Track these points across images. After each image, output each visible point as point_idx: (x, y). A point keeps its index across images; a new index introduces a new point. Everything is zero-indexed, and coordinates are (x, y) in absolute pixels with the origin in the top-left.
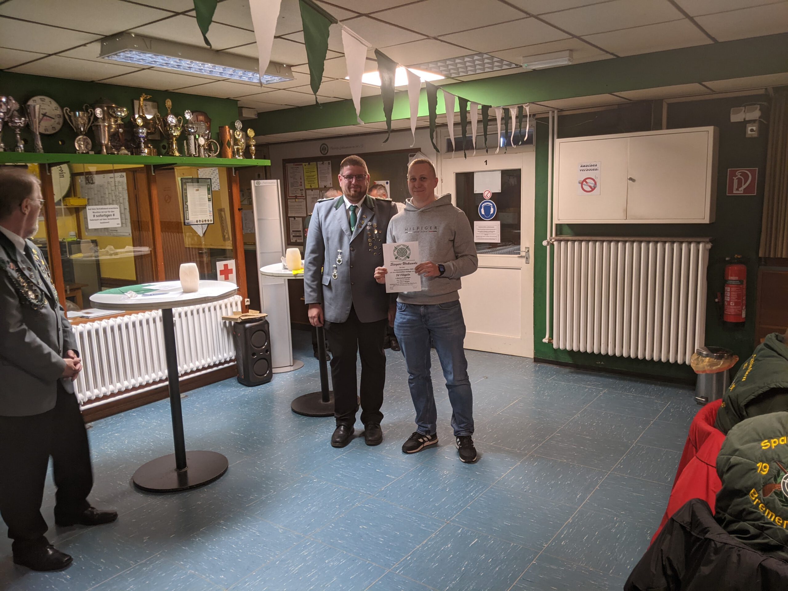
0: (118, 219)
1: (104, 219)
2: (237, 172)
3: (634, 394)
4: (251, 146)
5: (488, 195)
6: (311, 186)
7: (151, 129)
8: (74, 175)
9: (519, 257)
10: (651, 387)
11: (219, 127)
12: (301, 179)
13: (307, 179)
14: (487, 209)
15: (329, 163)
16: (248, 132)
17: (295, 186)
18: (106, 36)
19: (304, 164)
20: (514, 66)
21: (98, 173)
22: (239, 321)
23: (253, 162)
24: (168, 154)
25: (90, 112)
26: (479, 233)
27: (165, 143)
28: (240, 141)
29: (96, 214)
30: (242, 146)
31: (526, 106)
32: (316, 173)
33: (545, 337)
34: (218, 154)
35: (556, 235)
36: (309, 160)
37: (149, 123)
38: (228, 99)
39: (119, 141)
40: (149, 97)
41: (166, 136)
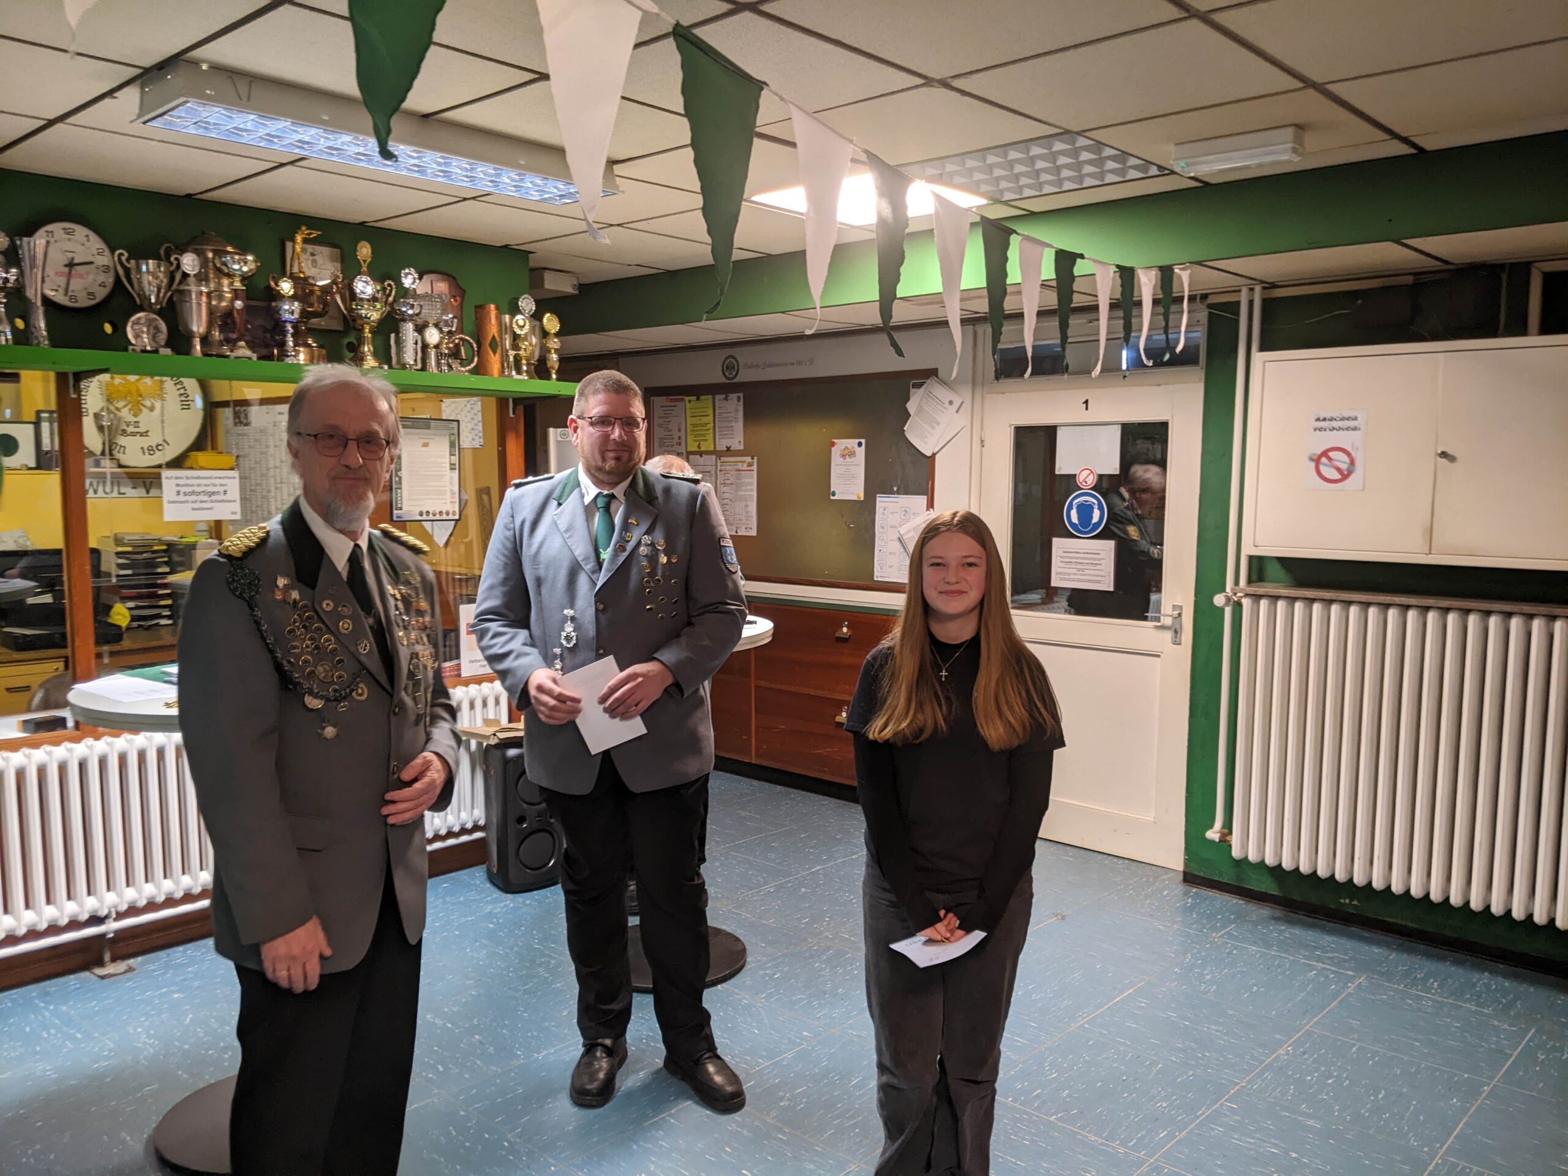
0: (234, 501)
1: (202, 502)
2: (519, 408)
3: (1436, 997)
4: (549, 351)
5: (1087, 480)
6: (699, 447)
7: (317, 305)
8: (212, 407)
9: (1157, 627)
10: (1483, 980)
11: (476, 307)
12: (679, 430)
13: (693, 431)
14: (1085, 511)
15: (739, 398)
16: (545, 321)
18: (145, 70)
19: (687, 399)
20: (1154, 171)
21: (264, 402)
22: (493, 741)
23: (553, 386)
25: (175, 263)
26: (1063, 565)
27: (352, 339)
28: (525, 340)
29: (183, 489)
30: (529, 352)
31: (1181, 269)
32: (711, 418)
33: (1211, 826)
34: (474, 368)
35: (1250, 581)
36: (697, 391)
37: (313, 293)
38: (506, 246)
39: (235, 328)
40: (315, 234)
41: (352, 323)
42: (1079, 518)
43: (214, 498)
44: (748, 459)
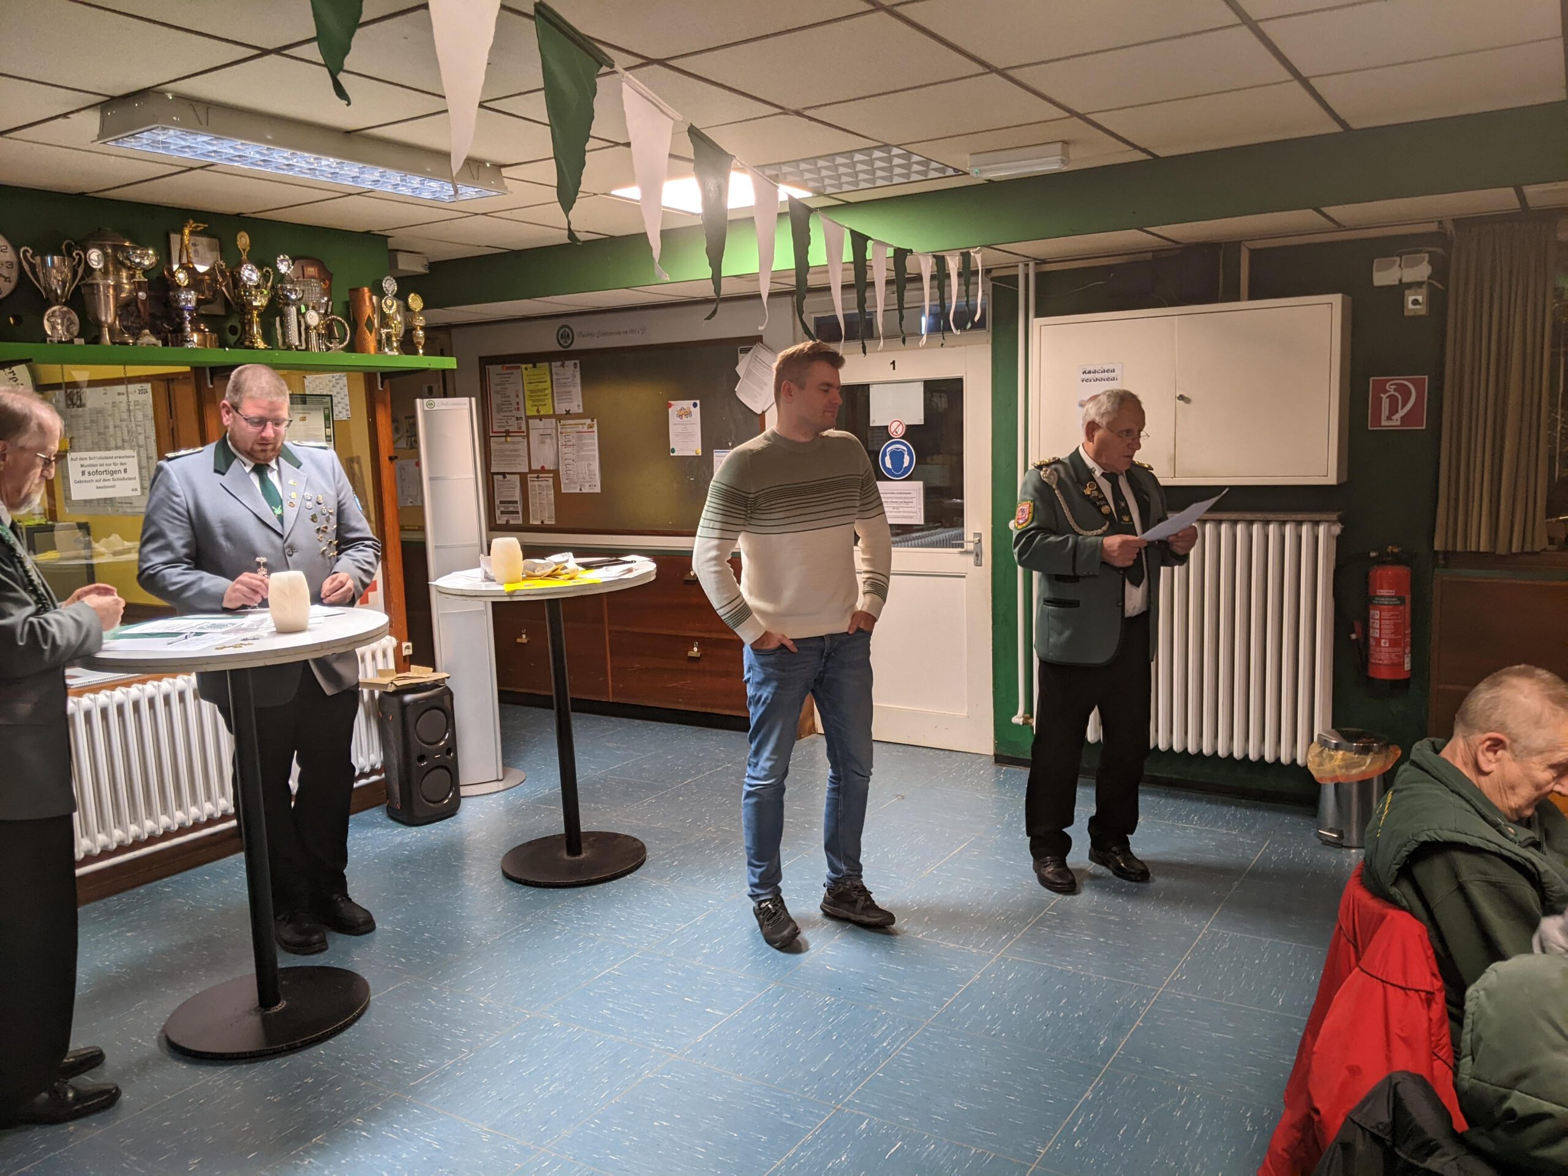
0: (134, 478)
1: (105, 480)
2: (387, 382)
3: (1197, 826)
4: (415, 329)
5: (897, 430)
6: (538, 411)
7: (207, 292)
9: (961, 553)
10: (1229, 811)
11: (350, 290)
12: (517, 396)
13: (531, 396)
14: (897, 456)
15: (575, 364)
16: (410, 300)
17: (506, 411)
18: (113, 98)
19: (523, 366)
20: (950, 172)
21: (92, 384)
22: (391, 689)
23: (421, 361)
24: (242, 343)
25: (77, 258)
27: (234, 322)
28: (394, 319)
29: (87, 470)
30: (398, 329)
31: (975, 252)
32: (549, 383)
33: (1016, 713)
34: (348, 344)
36: (533, 359)
37: (202, 281)
38: (368, 232)
39: (139, 316)
40: (202, 226)
41: (238, 307)
42: (892, 464)
43: (115, 476)
44: (589, 421)
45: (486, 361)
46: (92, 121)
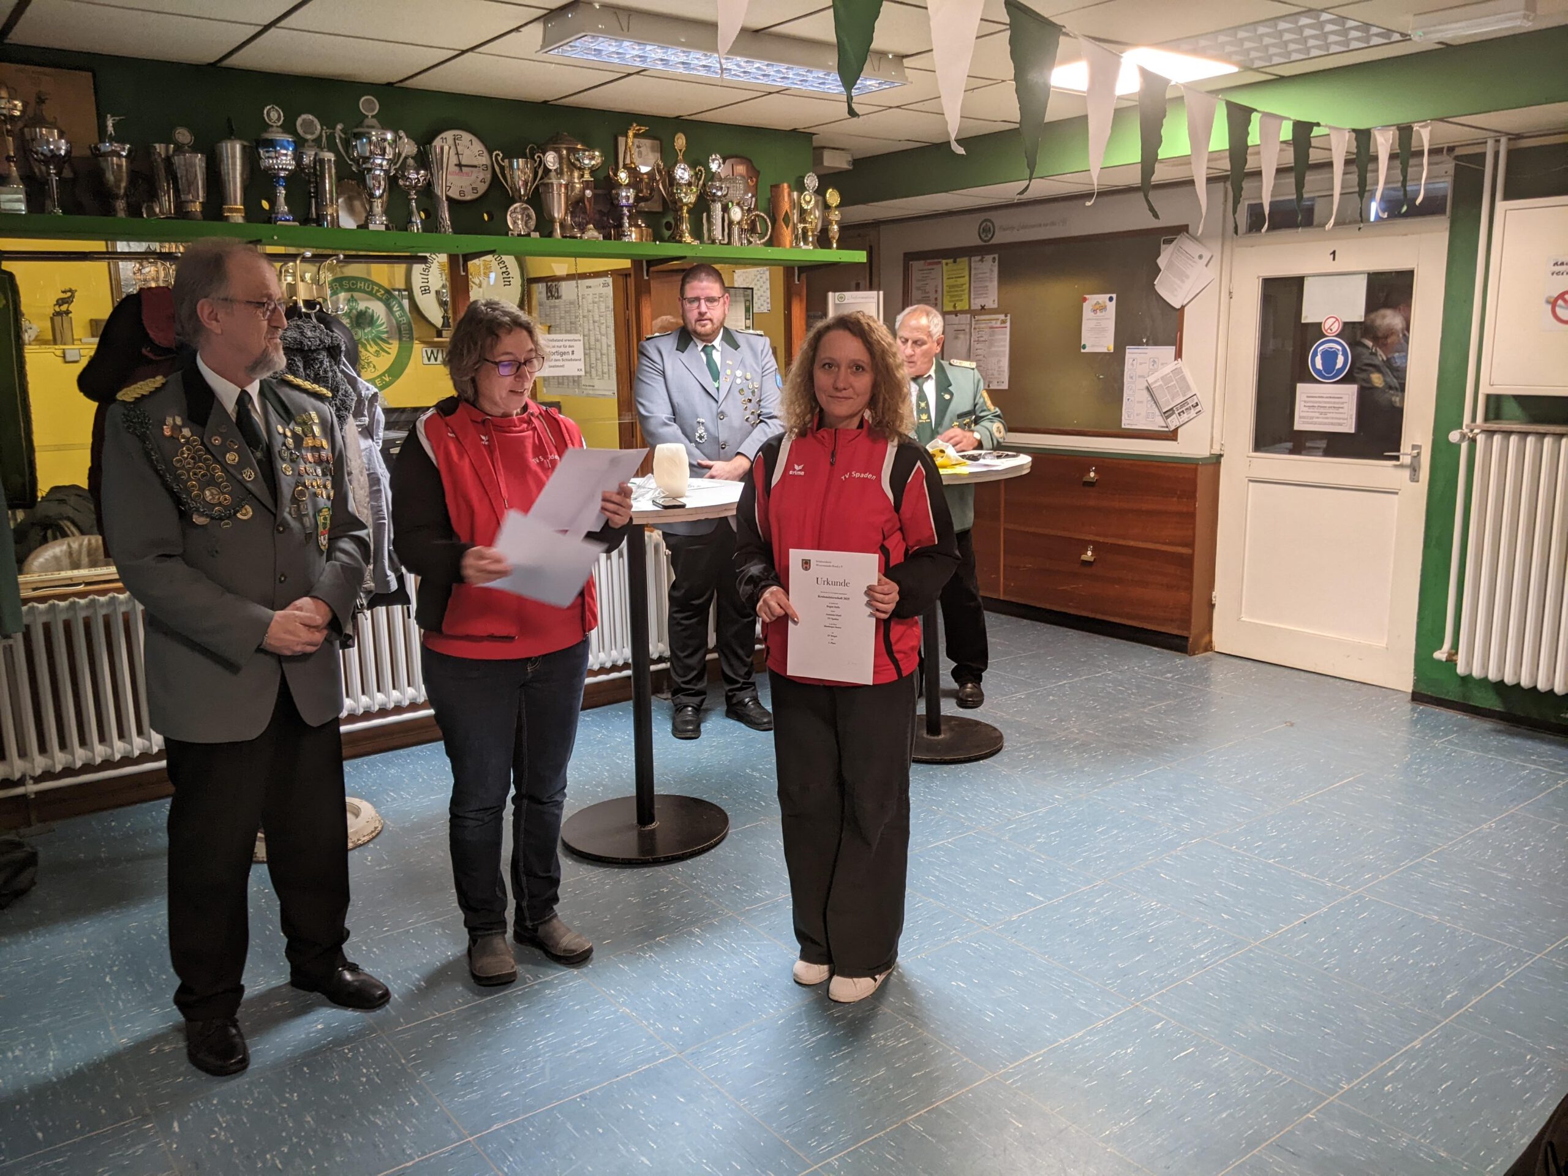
0: (580, 360)
1: (556, 360)
2: (804, 276)
4: (830, 223)
5: (1332, 327)
6: (955, 306)
7: (645, 190)
9: (1396, 466)
11: (771, 186)
12: (936, 291)
13: (949, 291)
14: (1330, 356)
15: (994, 258)
16: (828, 195)
18: (552, 11)
19: (944, 261)
20: (1395, 37)
21: (570, 277)
23: (834, 255)
24: (674, 238)
25: (538, 160)
26: (1306, 409)
27: (669, 218)
28: (811, 213)
30: (814, 224)
31: (1420, 127)
32: (967, 278)
33: (1440, 648)
34: (768, 239)
35: (1486, 419)
36: (954, 254)
37: (641, 180)
38: (794, 130)
39: (585, 212)
40: (643, 129)
41: (671, 205)
42: (1323, 364)
43: (564, 357)
44: (1002, 317)
45: (910, 257)
46: (536, 32)
